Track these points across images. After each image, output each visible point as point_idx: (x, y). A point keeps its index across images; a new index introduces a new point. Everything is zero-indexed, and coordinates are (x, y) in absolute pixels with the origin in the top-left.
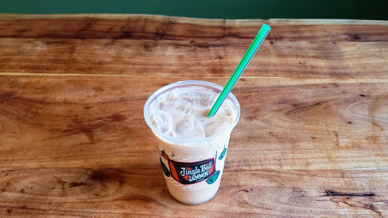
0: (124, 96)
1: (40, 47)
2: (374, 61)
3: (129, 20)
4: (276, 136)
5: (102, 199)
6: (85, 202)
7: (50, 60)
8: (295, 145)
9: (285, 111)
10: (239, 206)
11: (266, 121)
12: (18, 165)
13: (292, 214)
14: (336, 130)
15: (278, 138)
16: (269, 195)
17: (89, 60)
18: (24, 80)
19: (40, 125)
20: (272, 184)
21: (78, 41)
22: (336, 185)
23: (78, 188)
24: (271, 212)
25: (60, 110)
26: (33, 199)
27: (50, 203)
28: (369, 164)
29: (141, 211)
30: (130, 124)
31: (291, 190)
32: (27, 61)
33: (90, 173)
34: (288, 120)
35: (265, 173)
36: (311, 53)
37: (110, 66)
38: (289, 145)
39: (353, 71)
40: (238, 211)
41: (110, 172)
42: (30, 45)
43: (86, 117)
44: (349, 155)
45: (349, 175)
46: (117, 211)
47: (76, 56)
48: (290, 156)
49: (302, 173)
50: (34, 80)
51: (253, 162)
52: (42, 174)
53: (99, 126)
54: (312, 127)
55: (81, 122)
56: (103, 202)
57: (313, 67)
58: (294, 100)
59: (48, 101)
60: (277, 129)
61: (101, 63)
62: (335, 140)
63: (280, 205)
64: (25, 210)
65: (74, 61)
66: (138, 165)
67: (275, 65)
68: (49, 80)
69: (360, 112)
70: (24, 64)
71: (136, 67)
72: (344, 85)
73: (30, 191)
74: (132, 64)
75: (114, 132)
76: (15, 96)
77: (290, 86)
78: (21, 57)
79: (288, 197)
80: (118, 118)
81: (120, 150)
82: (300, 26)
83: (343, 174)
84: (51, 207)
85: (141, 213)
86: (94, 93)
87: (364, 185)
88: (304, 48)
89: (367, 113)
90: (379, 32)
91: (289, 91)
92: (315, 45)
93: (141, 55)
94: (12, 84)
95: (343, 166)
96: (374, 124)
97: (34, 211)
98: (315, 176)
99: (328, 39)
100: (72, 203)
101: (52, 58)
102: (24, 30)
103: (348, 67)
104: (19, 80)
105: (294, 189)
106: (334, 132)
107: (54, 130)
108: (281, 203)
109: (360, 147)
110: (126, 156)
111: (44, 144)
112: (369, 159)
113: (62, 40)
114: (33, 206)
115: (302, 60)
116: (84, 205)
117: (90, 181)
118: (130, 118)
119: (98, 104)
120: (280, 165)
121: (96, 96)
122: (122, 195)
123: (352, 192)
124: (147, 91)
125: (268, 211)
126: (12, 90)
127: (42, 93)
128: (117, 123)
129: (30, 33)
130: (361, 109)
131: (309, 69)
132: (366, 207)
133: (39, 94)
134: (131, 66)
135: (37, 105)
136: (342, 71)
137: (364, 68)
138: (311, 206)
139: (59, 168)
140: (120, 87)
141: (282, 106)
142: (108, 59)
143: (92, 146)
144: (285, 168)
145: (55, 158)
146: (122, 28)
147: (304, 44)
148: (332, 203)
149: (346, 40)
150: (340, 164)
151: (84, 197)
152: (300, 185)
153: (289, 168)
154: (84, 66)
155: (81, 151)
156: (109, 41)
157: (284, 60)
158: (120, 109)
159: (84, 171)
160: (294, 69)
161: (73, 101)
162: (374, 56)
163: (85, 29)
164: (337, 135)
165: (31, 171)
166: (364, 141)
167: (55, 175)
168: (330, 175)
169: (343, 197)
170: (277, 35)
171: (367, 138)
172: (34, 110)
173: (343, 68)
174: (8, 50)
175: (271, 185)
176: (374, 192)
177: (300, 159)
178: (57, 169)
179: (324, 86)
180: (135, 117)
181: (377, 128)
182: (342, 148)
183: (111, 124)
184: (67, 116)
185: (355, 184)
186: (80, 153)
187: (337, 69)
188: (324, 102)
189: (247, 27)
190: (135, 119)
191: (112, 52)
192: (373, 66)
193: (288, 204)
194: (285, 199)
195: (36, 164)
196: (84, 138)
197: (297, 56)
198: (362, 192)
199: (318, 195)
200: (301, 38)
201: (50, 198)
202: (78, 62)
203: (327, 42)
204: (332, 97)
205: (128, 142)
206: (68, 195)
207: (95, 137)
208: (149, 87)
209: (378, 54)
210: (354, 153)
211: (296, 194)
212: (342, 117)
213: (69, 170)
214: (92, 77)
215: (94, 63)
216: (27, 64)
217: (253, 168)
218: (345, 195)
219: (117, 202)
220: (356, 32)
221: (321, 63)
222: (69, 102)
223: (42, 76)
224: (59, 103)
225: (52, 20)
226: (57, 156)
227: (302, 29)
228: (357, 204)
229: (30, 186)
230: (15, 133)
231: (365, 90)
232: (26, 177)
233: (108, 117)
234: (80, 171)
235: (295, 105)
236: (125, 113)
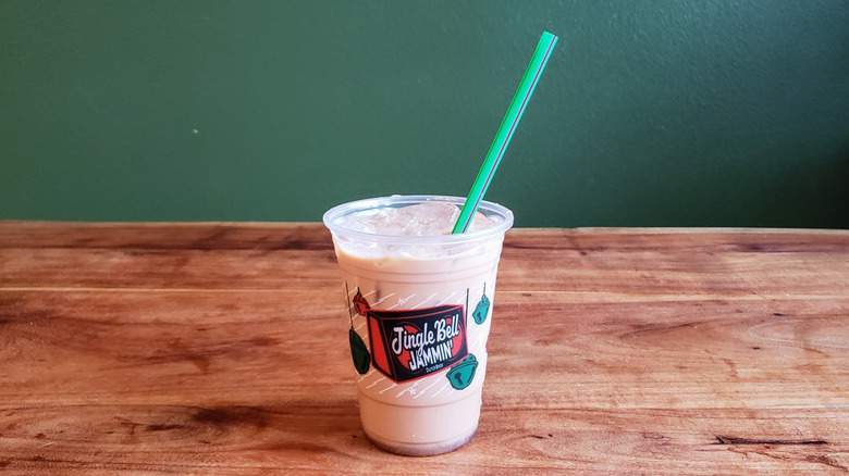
0: (281, 315)
1: (118, 259)
2: (795, 274)
3: (301, 228)
4: (601, 365)
5: (215, 448)
6: (176, 452)
7: (134, 274)
8: (643, 376)
9: (618, 334)
10: (522, 458)
11: (579, 346)
12: (40, 401)
13: (642, 469)
14: (729, 356)
15: (606, 367)
16: (590, 443)
17: (213, 274)
18: (77, 297)
19: (99, 351)
20: (597, 428)
21: (196, 252)
22: (738, 430)
23: (163, 433)
24: (595, 467)
25: (143, 332)
26: (62, 447)
27: (96, 454)
28: (807, 401)
29: (302, 464)
30: (289, 349)
31: (640, 436)
32: (87, 274)
33: (195, 412)
34: (625, 345)
35: (578, 412)
36: (664, 265)
37: (257, 280)
38: (627, 377)
39: (756, 286)
40: (521, 465)
41: (237, 411)
42: (99, 256)
43: (197, 340)
44: (760, 388)
45: (766, 416)
46: (246, 465)
47: (187, 269)
48: (633, 390)
49: (661, 413)
50: (98, 297)
51: (551, 398)
52: (89, 413)
53: (224, 352)
54: (676, 353)
55: (185, 347)
56: (218, 451)
57: (669, 281)
58: (636, 320)
59: (121, 320)
60: (603, 356)
61: (238, 277)
62: (729, 369)
63: (614, 457)
64: (40, 463)
65: (184, 275)
66: (299, 402)
67: (591, 279)
68: (131, 297)
69: (777, 334)
70: (81, 278)
71: (310, 280)
72: (736, 302)
73: (56, 436)
74: (302, 278)
75: (253, 360)
76: (53, 315)
77: (624, 303)
78: (78, 270)
79: (633, 445)
80: (263, 342)
81: (263, 382)
82: (639, 235)
83: (752, 415)
84: (98, 458)
85: (301, 467)
86: (218, 312)
87: (801, 429)
88: (650, 260)
89: (791, 336)
90: (798, 241)
91: (623, 309)
92: (672, 257)
93: (320, 267)
94: (52, 301)
95: (751, 404)
96: (809, 349)
97: (60, 464)
98: (690, 416)
99: (698, 250)
100: (149, 452)
101: (138, 271)
102: (91, 240)
103: (743, 281)
104: (65, 297)
105: (645, 435)
106: (725, 360)
107: (126, 357)
108: (617, 453)
109: (782, 379)
110: (275, 391)
111: (101, 375)
112: (805, 394)
113: (164, 251)
114: (58, 456)
115: (646, 274)
116: (175, 456)
117: (194, 424)
118: (290, 342)
119: (225, 325)
120: (613, 402)
121: (223, 315)
122: (260, 443)
123: (775, 438)
124: (328, 309)
125: (590, 465)
126: (51, 308)
127: (111, 312)
128: (261, 349)
129: (102, 243)
130: (778, 331)
131: (662, 283)
132: (810, 459)
133: (104, 312)
134: (298, 280)
135: (98, 326)
136: (731, 286)
137: (775, 282)
138: (688, 458)
139: (128, 406)
140: (275, 305)
141: (610, 328)
142: (255, 273)
143: (203, 377)
144: (621, 406)
145: (121, 393)
146: (286, 238)
147: (647, 255)
148: (731, 454)
149: (734, 250)
150: (745, 401)
151: (174, 445)
152: (659, 429)
153: (632, 406)
154: (203, 280)
155: (180, 383)
156: (260, 252)
157: (612, 273)
158: (269, 331)
159: (181, 409)
160: (631, 283)
161: (173, 321)
162: (795, 268)
163: (213, 238)
164: (731, 364)
165: (65, 410)
166: (792, 371)
167: (118, 415)
168: (722, 415)
169: (756, 446)
170: (593, 245)
171: (798, 368)
172: (90, 332)
173: (733, 282)
174: (52, 263)
175: (593, 429)
176: (825, 438)
177: (656, 394)
178: (124, 408)
179: (696, 304)
180: (301, 341)
181: (816, 355)
182: (745, 380)
183: (249, 350)
184: (158, 340)
185: (780, 427)
186: (178, 387)
187: (720, 283)
188: (699, 323)
189: (534, 237)
190: (300, 344)
191: (264, 264)
192: (794, 280)
193: (633, 454)
194: (627, 448)
195: (80, 400)
196: (189, 367)
197: (637, 269)
198: (798, 438)
199: (700, 442)
200: (643, 249)
201: (98, 446)
202: (192, 275)
203: (695, 252)
204: (714, 317)
205: (281, 371)
206: (141, 442)
207: (211, 367)
208: (334, 304)
209: (803, 266)
210: (774, 386)
211: (649, 441)
212: (738, 341)
213: (150, 409)
214: (216, 293)
215: (224, 277)
216: (89, 278)
217: (552, 406)
218: (759, 442)
219: (249, 453)
220: (753, 242)
221: (688, 277)
222: (165, 323)
223: (114, 292)
224: (145, 324)
225: (148, 229)
226: (127, 390)
227: (643, 238)
228: (792, 456)
229: (58, 429)
230: (42, 361)
231: (782, 309)
232: (53, 417)
233: (243, 341)
234: (171, 410)
235: (639, 327)
236: (281, 336)
